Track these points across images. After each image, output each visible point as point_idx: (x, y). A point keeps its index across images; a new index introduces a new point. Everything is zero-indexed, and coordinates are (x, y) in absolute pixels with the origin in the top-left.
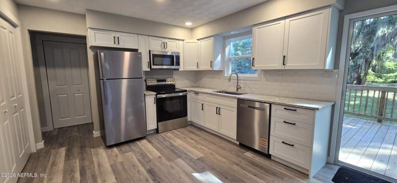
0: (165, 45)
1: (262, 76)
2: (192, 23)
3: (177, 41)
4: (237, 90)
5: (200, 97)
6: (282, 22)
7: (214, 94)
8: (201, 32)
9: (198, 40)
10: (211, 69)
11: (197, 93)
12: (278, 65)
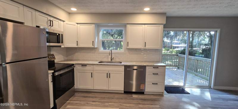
0: (51, 24)
1: (127, 51)
2: (77, 9)
3: (60, 21)
4: (111, 60)
5: (88, 68)
6: (143, 26)
7: (98, 65)
8: (81, 18)
9: (77, 23)
10: (93, 47)
11: (84, 65)
12: (141, 46)
